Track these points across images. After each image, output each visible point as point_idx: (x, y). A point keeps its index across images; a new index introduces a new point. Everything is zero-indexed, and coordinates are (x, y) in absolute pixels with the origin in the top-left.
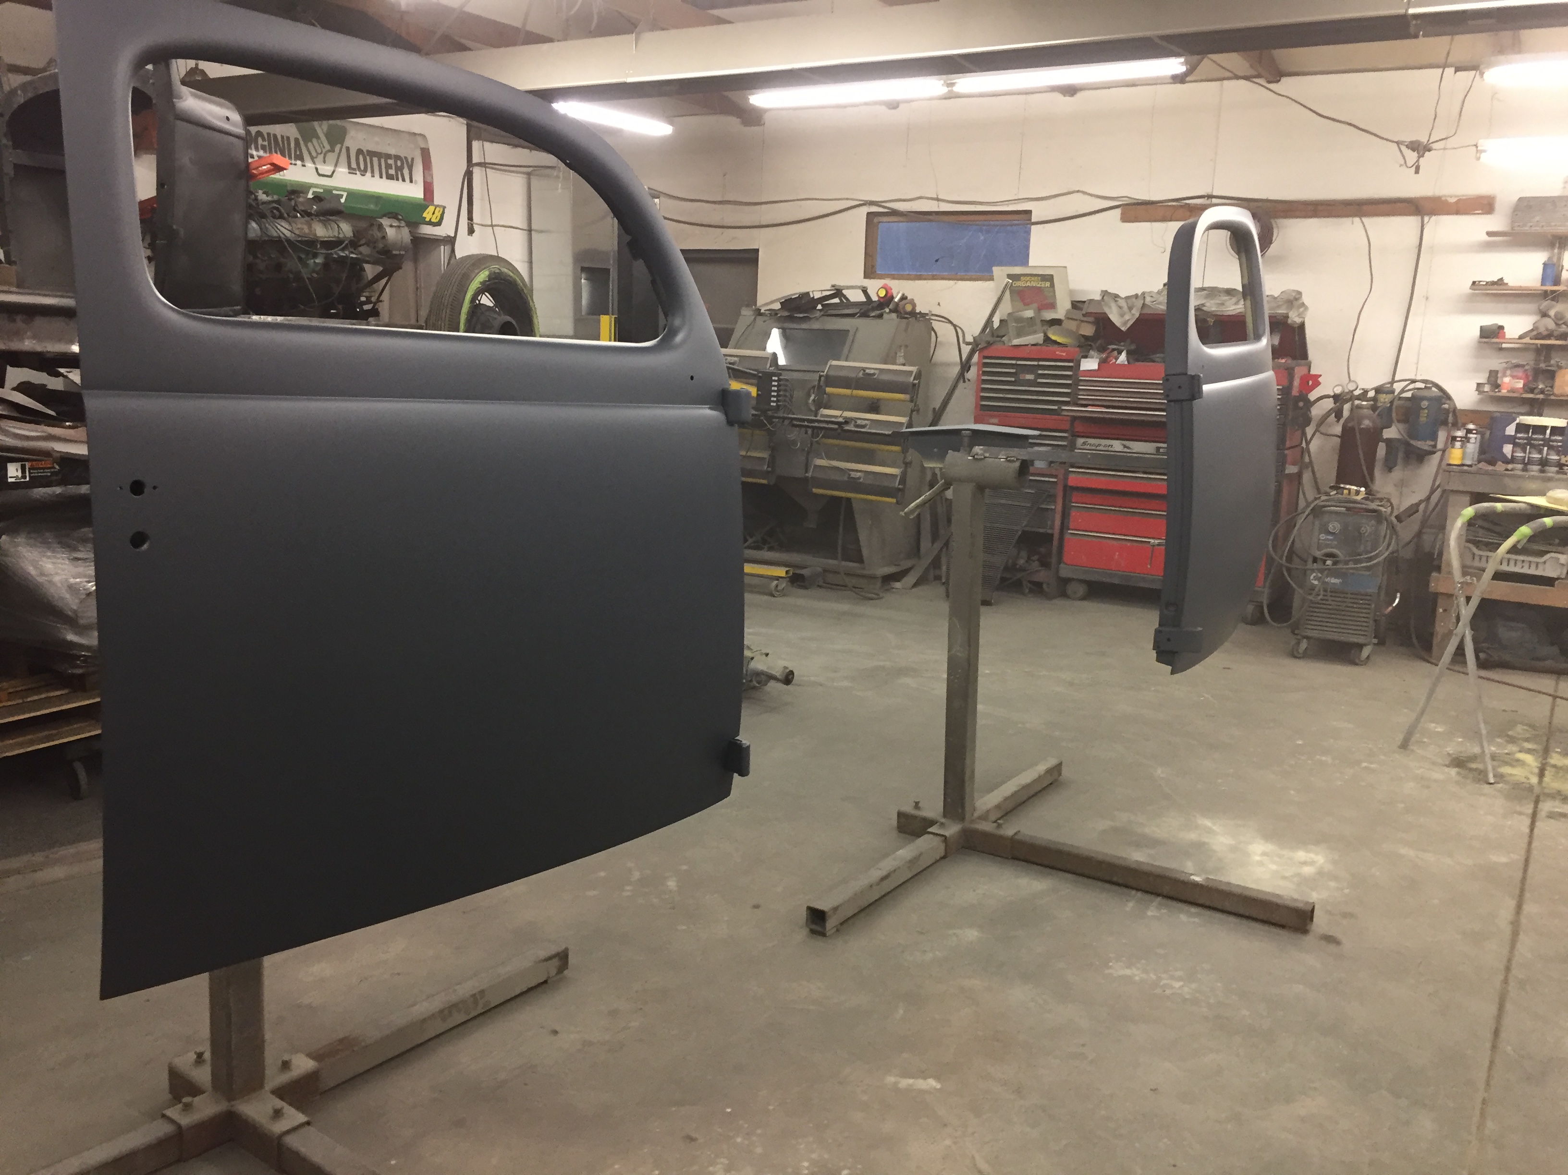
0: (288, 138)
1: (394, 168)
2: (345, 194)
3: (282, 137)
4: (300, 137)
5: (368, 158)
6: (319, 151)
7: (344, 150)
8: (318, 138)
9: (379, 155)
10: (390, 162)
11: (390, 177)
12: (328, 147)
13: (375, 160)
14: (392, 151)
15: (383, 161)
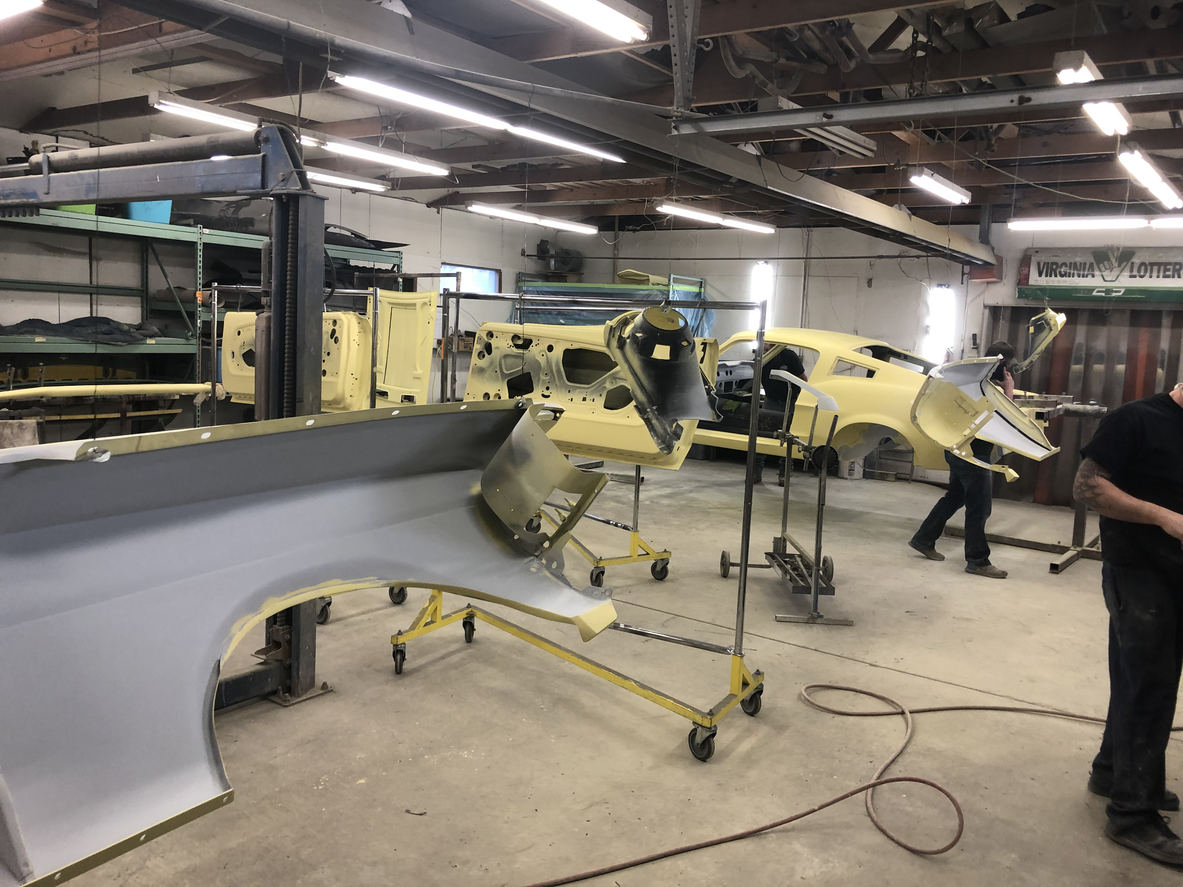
0: (1085, 264)
1: (1171, 270)
2: (1123, 290)
3: (1081, 263)
4: (1094, 262)
5: (1149, 267)
6: (1107, 268)
7: (1130, 264)
8: (1108, 259)
9: (1159, 264)
10: (1168, 267)
11: (1165, 276)
12: (1116, 265)
13: (1155, 268)
14: (1173, 260)
15: (1162, 268)
